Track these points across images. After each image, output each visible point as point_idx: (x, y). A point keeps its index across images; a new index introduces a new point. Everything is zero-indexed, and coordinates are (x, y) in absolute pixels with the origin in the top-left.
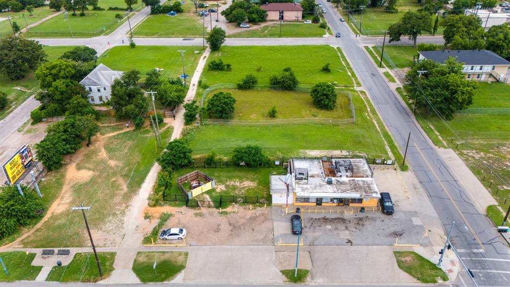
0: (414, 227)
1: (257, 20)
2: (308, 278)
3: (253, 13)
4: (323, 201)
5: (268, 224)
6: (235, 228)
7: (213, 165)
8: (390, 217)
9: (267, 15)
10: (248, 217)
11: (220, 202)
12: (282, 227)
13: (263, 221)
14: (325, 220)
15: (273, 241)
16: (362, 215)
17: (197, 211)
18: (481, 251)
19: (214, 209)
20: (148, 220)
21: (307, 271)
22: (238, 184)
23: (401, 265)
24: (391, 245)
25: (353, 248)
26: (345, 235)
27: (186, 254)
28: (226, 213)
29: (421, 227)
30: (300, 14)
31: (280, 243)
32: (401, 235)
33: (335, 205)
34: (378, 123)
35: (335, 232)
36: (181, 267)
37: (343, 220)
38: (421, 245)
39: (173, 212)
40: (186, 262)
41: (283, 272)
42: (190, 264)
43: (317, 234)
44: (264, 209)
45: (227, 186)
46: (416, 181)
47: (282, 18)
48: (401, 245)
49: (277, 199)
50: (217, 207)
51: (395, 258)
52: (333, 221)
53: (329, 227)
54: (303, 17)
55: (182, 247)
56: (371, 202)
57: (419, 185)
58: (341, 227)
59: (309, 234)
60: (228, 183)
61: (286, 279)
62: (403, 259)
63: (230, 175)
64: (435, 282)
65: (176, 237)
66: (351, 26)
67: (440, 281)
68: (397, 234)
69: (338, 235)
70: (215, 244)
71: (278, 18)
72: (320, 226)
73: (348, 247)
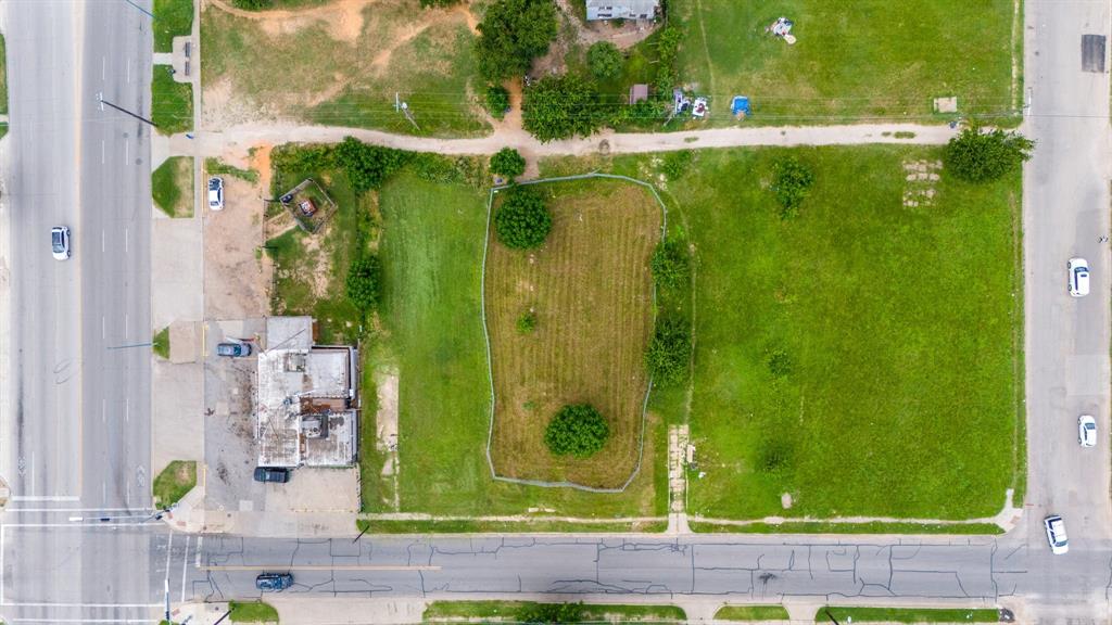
0: (236, 499)
2: (159, 358)
5: (240, 313)
6: (233, 271)
10: (253, 287)
12: (234, 331)
13: (245, 307)
17: (261, 218)
18: (198, 564)
20: (248, 154)
21: (168, 357)
22: (321, 267)
23: (177, 463)
24: (205, 461)
25: (202, 415)
26: (222, 409)
27: (190, 216)
29: (237, 509)
31: (207, 326)
32: (222, 477)
35: (227, 398)
36: (171, 213)
39: (260, 185)
40: (181, 217)
41: (167, 330)
42: (176, 221)
43: (223, 375)
45: (315, 253)
46: (332, 534)
48: (205, 473)
52: (248, 397)
53: (235, 391)
55: (199, 210)
57: (324, 535)
59: (223, 366)
60: (322, 253)
62: (185, 469)
64: (155, 494)
67: (156, 499)
68: (223, 474)
69: (222, 401)
70: (206, 248)
72: (237, 379)
73: (202, 410)
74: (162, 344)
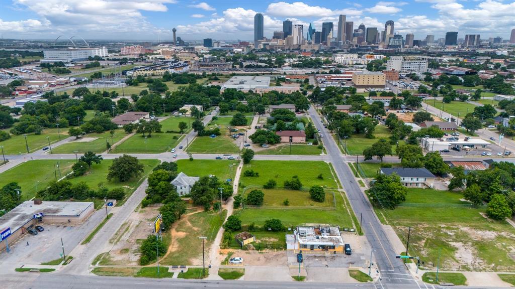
0: (361, 260)
1: (274, 142)
2: (305, 279)
3: (271, 137)
4: (314, 247)
5: (285, 258)
6: (268, 259)
7: (253, 230)
8: (349, 256)
9: (281, 139)
10: (274, 254)
11: (259, 248)
12: (293, 259)
13: (282, 257)
14: (315, 257)
15: (288, 265)
16: (334, 255)
17: (247, 251)
18: (393, 270)
19: (256, 251)
20: (221, 255)
21: (305, 277)
22: (268, 240)
23: (351, 275)
24: (348, 267)
25: (329, 268)
26: (325, 263)
27: (244, 269)
28: (262, 253)
29: (365, 260)
30: (304, 139)
31: (291, 266)
33: (320, 250)
34: (350, 211)
35: (320, 262)
36: (242, 275)
37: (325, 257)
38: (363, 268)
39: (234, 252)
40: (244, 272)
41: (293, 277)
42: (246, 272)
43: (310, 262)
44: (283, 251)
45: (261, 241)
46: (366, 240)
47: (291, 141)
48: (352, 267)
49: (289, 246)
50: (258, 250)
51: (349, 273)
52: (319, 257)
53: (317, 260)
54: (306, 140)
55: (241, 266)
56: (339, 249)
57: (368, 242)
58: (323, 259)
59: (306, 262)
60: (262, 239)
61: (294, 280)
62: (353, 273)
63: (263, 235)
64: (367, 281)
65: (238, 262)
66: (340, 148)
67: (369, 281)
68: (352, 263)
69: (321, 263)
70: (258, 265)
71: (288, 141)
72: (312, 259)
73: (326, 268)
74: (300, 279)
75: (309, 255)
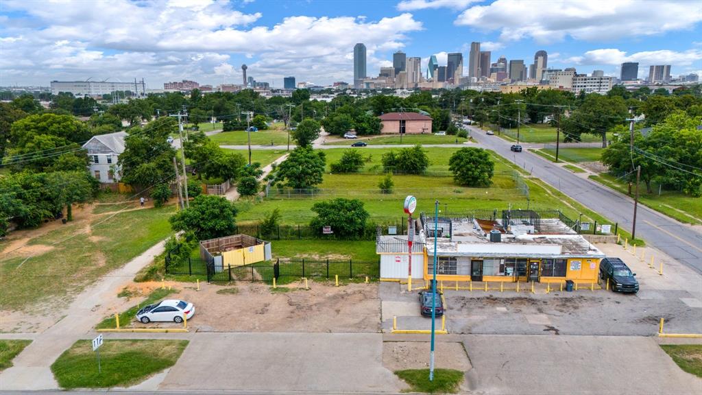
0: (692, 310)
2: (463, 386)
3: (362, 121)
4: (486, 270)
5: (371, 304)
6: (298, 310)
8: (630, 297)
9: (382, 126)
10: (330, 294)
11: (275, 274)
12: (401, 308)
13: (361, 301)
14: (493, 300)
15: (380, 328)
16: (569, 295)
17: (226, 287)
19: (263, 285)
20: (124, 298)
21: (460, 374)
22: (315, 257)
23: (687, 366)
24: (651, 335)
25: (561, 338)
26: (542, 319)
27: (184, 344)
28: (287, 290)
30: (429, 125)
31: (394, 329)
33: (509, 279)
35: (517, 316)
37: (532, 301)
39: (178, 289)
41: (401, 374)
43: (477, 318)
44: (366, 286)
46: (667, 257)
47: (403, 130)
48: (670, 335)
49: (391, 268)
50: (269, 282)
51: (668, 355)
52: (506, 301)
53: (501, 309)
54: (434, 130)
55: (178, 332)
56: (584, 274)
57: (674, 263)
58: (527, 309)
59: (460, 318)
60: (296, 255)
61: (407, 386)
62: (689, 357)
65: (169, 316)
69: (524, 320)
70: (249, 330)
71: (397, 130)
72: (481, 308)
73: (551, 336)
74: (435, 383)
75: (468, 295)
